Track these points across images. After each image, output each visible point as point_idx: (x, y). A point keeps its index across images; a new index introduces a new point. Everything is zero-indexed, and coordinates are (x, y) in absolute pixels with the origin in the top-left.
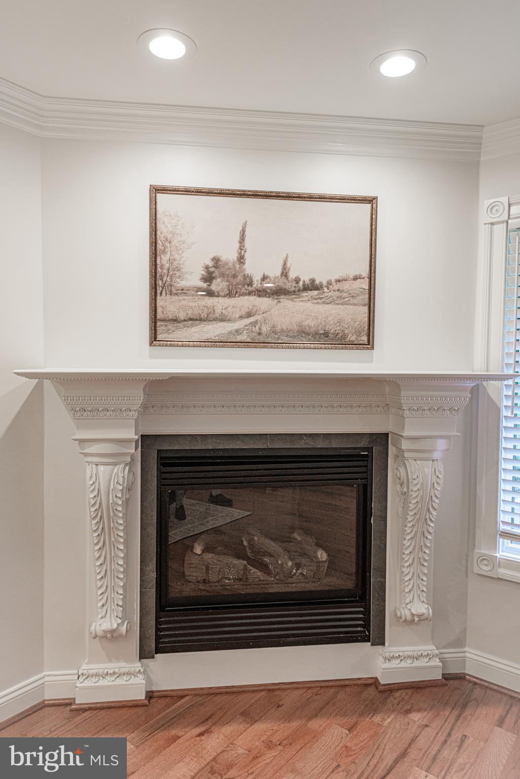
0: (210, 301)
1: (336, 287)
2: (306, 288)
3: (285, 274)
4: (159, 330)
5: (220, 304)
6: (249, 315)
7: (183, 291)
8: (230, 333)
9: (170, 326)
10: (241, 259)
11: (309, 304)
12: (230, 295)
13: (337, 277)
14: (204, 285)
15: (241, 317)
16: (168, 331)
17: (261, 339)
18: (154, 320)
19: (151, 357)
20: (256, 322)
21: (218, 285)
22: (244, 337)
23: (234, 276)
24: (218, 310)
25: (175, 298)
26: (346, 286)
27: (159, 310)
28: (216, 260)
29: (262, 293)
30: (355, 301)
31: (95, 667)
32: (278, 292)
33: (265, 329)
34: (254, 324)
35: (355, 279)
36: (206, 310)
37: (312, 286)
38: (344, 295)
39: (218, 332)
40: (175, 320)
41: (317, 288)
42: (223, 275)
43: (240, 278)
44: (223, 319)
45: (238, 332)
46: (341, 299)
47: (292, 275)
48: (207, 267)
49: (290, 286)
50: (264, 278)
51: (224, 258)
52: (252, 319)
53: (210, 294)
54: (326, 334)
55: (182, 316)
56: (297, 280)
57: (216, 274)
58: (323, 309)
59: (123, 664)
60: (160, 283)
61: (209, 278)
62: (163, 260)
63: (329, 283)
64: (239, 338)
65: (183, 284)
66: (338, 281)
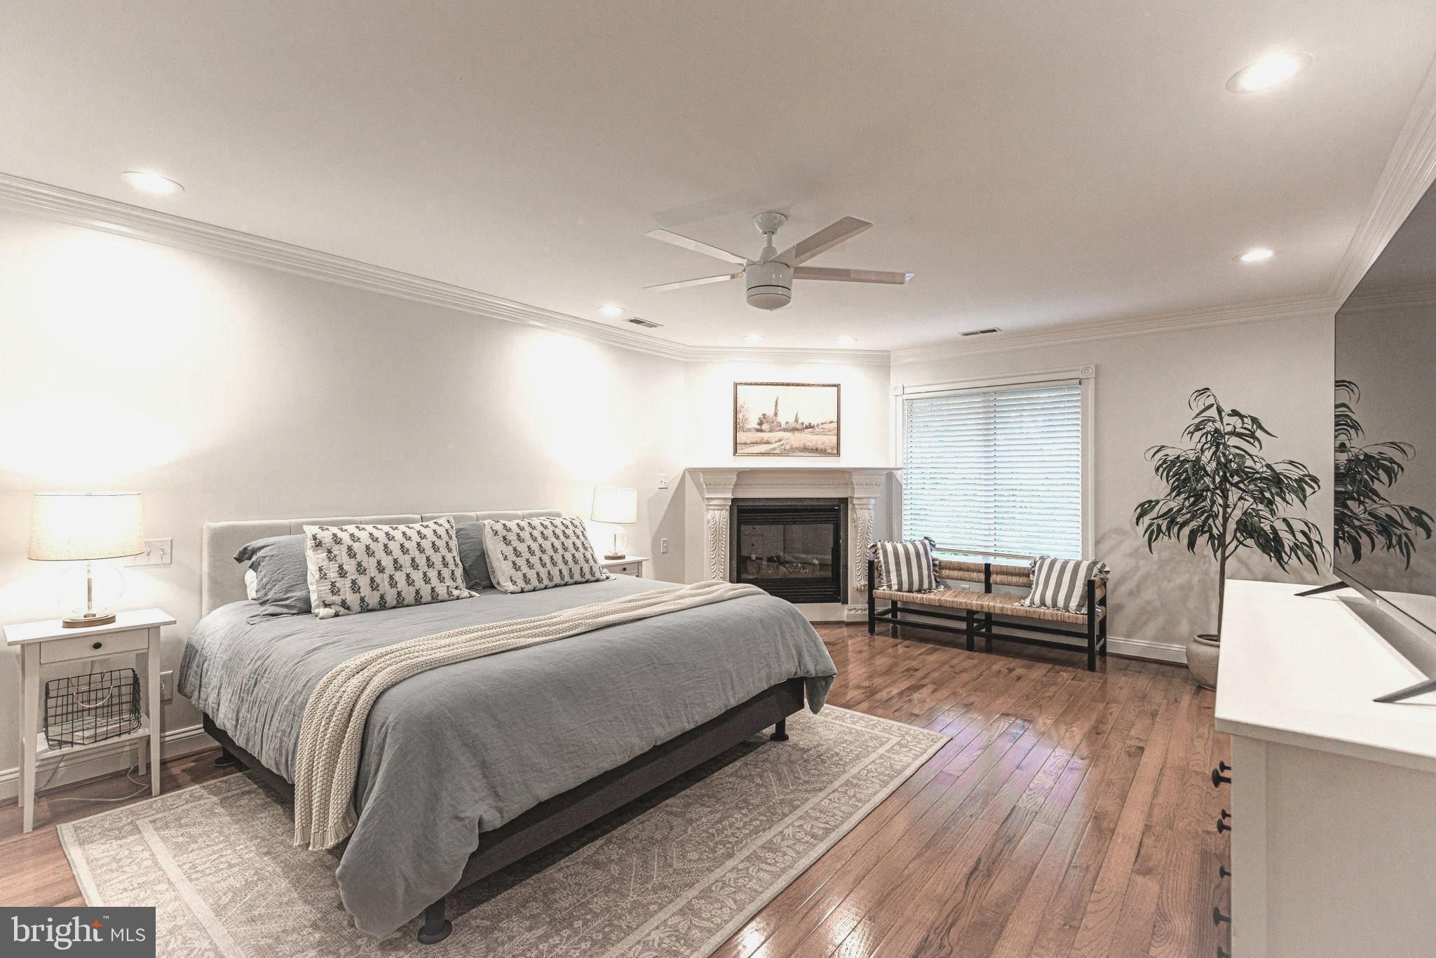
0: (760, 434)
1: (821, 426)
2: (807, 428)
3: (796, 421)
4: (738, 448)
5: (766, 436)
6: (780, 441)
7: (749, 430)
8: (771, 449)
9: (743, 446)
10: (776, 414)
11: (808, 435)
12: (771, 431)
13: (822, 422)
14: (759, 427)
15: (776, 442)
16: (742, 449)
17: (786, 452)
18: (736, 444)
19: (734, 460)
21: (765, 427)
23: (773, 422)
24: (765, 439)
25: (745, 433)
26: (826, 426)
27: (738, 439)
28: (764, 415)
29: (785, 430)
30: (831, 434)
32: (794, 430)
33: (787, 447)
34: (782, 445)
35: (831, 422)
36: (759, 439)
37: (810, 426)
38: (826, 430)
39: (765, 449)
40: (745, 444)
41: (812, 427)
42: (767, 422)
43: (775, 423)
44: (768, 443)
45: (774, 449)
46: (823, 433)
47: (800, 422)
48: (760, 419)
49: (799, 426)
50: (787, 423)
51: (768, 414)
52: (781, 443)
53: (761, 431)
54: (817, 449)
55: (748, 442)
56: (803, 424)
57: (764, 422)
58: (815, 437)
60: (738, 426)
61: (761, 423)
62: (740, 416)
63: (818, 425)
64: (777, 451)
65: (749, 427)
66: (822, 424)
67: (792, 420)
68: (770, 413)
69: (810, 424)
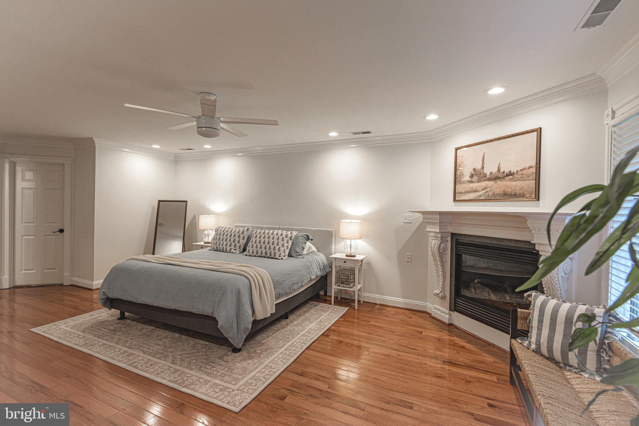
0: (471, 185)
1: (520, 173)
2: (507, 175)
3: (499, 170)
4: (457, 196)
5: (475, 185)
6: (485, 189)
7: (464, 182)
8: (478, 196)
9: (460, 195)
10: (483, 168)
11: (508, 182)
12: (478, 182)
13: (521, 168)
14: (470, 179)
15: (482, 190)
16: (459, 197)
17: (489, 198)
18: (455, 193)
19: (455, 206)
20: (487, 192)
21: (475, 178)
22: (482, 198)
23: (480, 174)
24: (474, 188)
25: (461, 185)
26: (525, 172)
27: (457, 190)
28: (474, 169)
29: (490, 179)
30: (529, 178)
31: (437, 307)
32: (495, 178)
33: (490, 194)
34: (486, 192)
35: (529, 168)
36: (470, 188)
37: (510, 174)
38: (524, 176)
39: (474, 196)
40: (461, 193)
41: (512, 175)
42: (476, 175)
43: (482, 175)
44: (476, 191)
45: (481, 196)
46: (522, 179)
47: (502, 171)
48: (471, 173)
49: (501, 175)
50: (491, 173)
51: (477, 168)
52: (486, 191)
53: (472, 182)
54: (515, 195)
55: (463, 191)
56: (504, 172)
57: (474, 174)
58: (514, 183)
59: (445, 310)
60: (457, 180)
61: (472, 176)
62: (458, 173)
63: (517, 172)
64: (481, 198)
65: (464, 180)
66: (521, 170)
67: (495, 170)
68: (479, 167)
69: (510, 172)
